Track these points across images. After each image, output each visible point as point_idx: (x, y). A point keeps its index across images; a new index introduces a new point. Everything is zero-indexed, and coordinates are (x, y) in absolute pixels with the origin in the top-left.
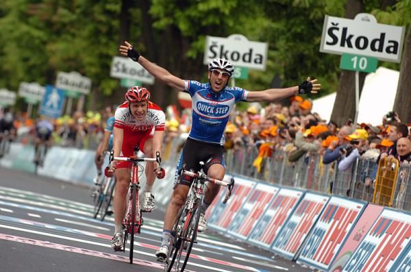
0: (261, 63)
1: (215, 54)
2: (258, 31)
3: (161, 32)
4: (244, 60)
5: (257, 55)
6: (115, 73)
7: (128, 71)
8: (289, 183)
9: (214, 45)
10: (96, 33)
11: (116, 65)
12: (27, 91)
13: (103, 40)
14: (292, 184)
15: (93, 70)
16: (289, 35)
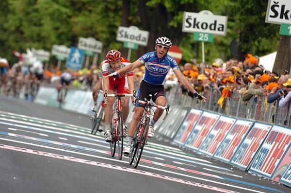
0: (222, 30)
1: (190, 25)
2: (221, 8)
3: (152, 9)
4: (211, 29)
5: (220, 25)
6: (119, 38)
7: (129, 37)
8: (243, 116)
9: (190, 18)
10: (107, 9)
11: (121, 33)
12: (58, 51)
13: (111, 14)
14: (245, 117)
15: (104, 36)
16: (242, 10)
